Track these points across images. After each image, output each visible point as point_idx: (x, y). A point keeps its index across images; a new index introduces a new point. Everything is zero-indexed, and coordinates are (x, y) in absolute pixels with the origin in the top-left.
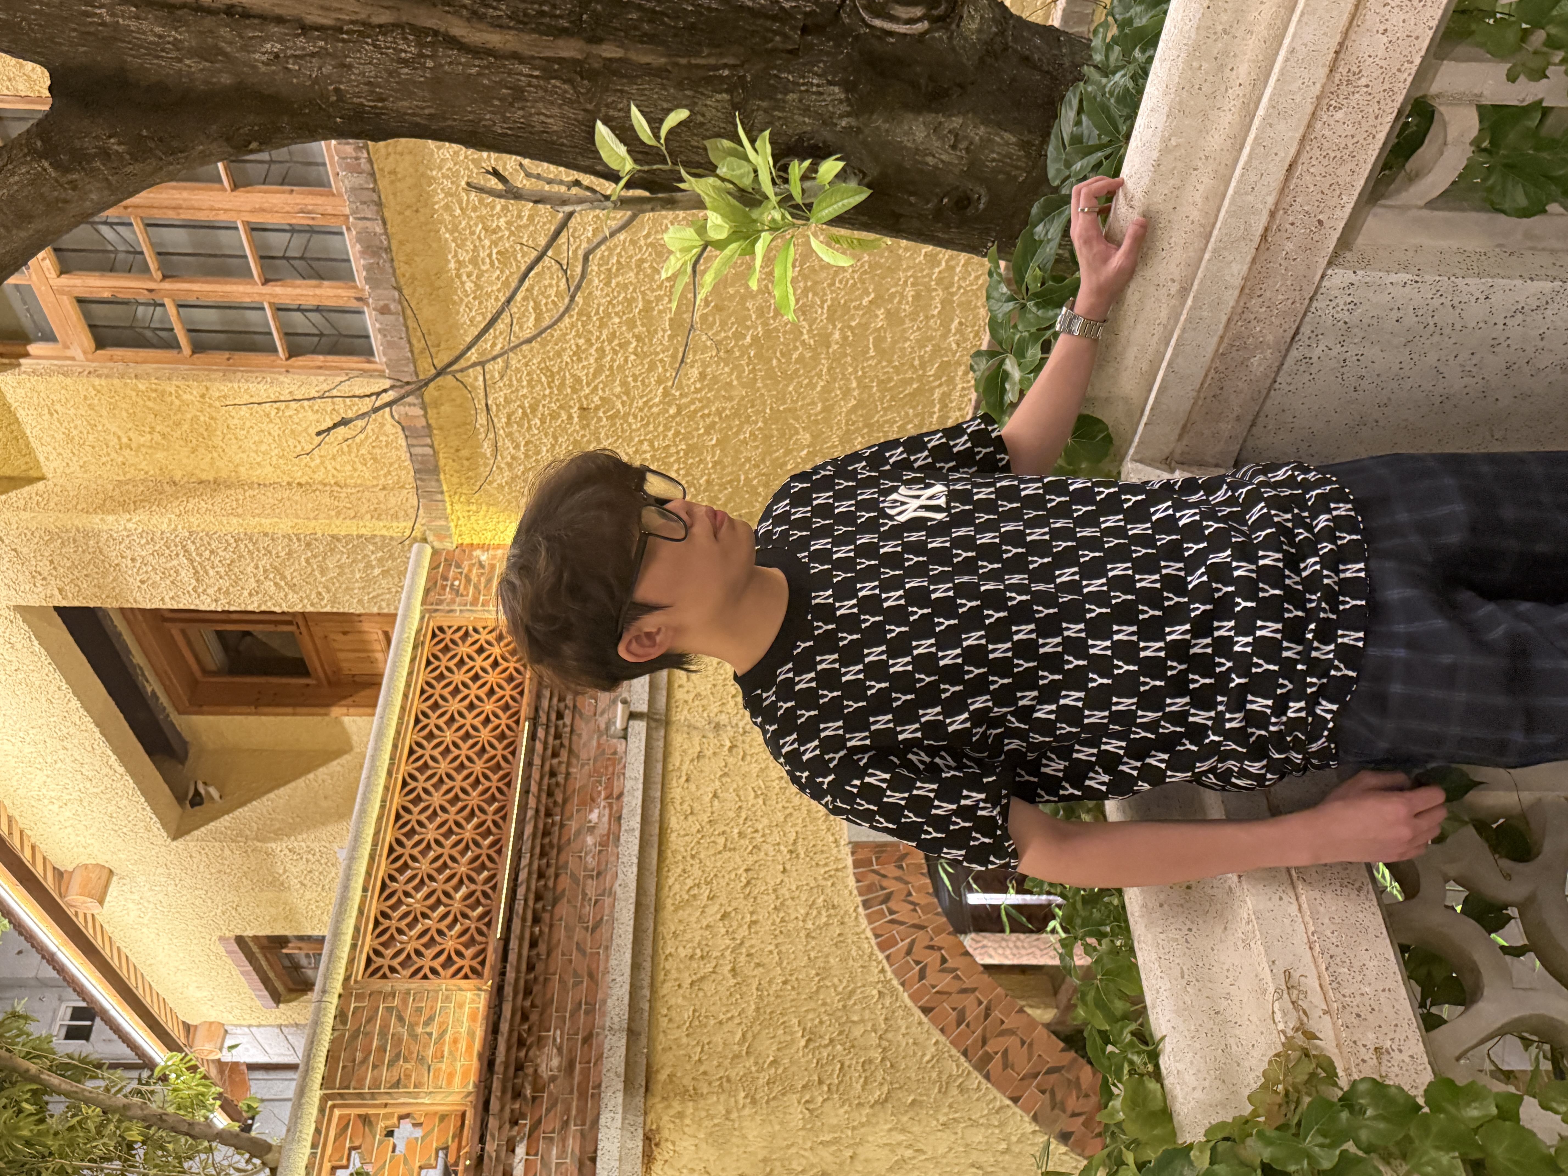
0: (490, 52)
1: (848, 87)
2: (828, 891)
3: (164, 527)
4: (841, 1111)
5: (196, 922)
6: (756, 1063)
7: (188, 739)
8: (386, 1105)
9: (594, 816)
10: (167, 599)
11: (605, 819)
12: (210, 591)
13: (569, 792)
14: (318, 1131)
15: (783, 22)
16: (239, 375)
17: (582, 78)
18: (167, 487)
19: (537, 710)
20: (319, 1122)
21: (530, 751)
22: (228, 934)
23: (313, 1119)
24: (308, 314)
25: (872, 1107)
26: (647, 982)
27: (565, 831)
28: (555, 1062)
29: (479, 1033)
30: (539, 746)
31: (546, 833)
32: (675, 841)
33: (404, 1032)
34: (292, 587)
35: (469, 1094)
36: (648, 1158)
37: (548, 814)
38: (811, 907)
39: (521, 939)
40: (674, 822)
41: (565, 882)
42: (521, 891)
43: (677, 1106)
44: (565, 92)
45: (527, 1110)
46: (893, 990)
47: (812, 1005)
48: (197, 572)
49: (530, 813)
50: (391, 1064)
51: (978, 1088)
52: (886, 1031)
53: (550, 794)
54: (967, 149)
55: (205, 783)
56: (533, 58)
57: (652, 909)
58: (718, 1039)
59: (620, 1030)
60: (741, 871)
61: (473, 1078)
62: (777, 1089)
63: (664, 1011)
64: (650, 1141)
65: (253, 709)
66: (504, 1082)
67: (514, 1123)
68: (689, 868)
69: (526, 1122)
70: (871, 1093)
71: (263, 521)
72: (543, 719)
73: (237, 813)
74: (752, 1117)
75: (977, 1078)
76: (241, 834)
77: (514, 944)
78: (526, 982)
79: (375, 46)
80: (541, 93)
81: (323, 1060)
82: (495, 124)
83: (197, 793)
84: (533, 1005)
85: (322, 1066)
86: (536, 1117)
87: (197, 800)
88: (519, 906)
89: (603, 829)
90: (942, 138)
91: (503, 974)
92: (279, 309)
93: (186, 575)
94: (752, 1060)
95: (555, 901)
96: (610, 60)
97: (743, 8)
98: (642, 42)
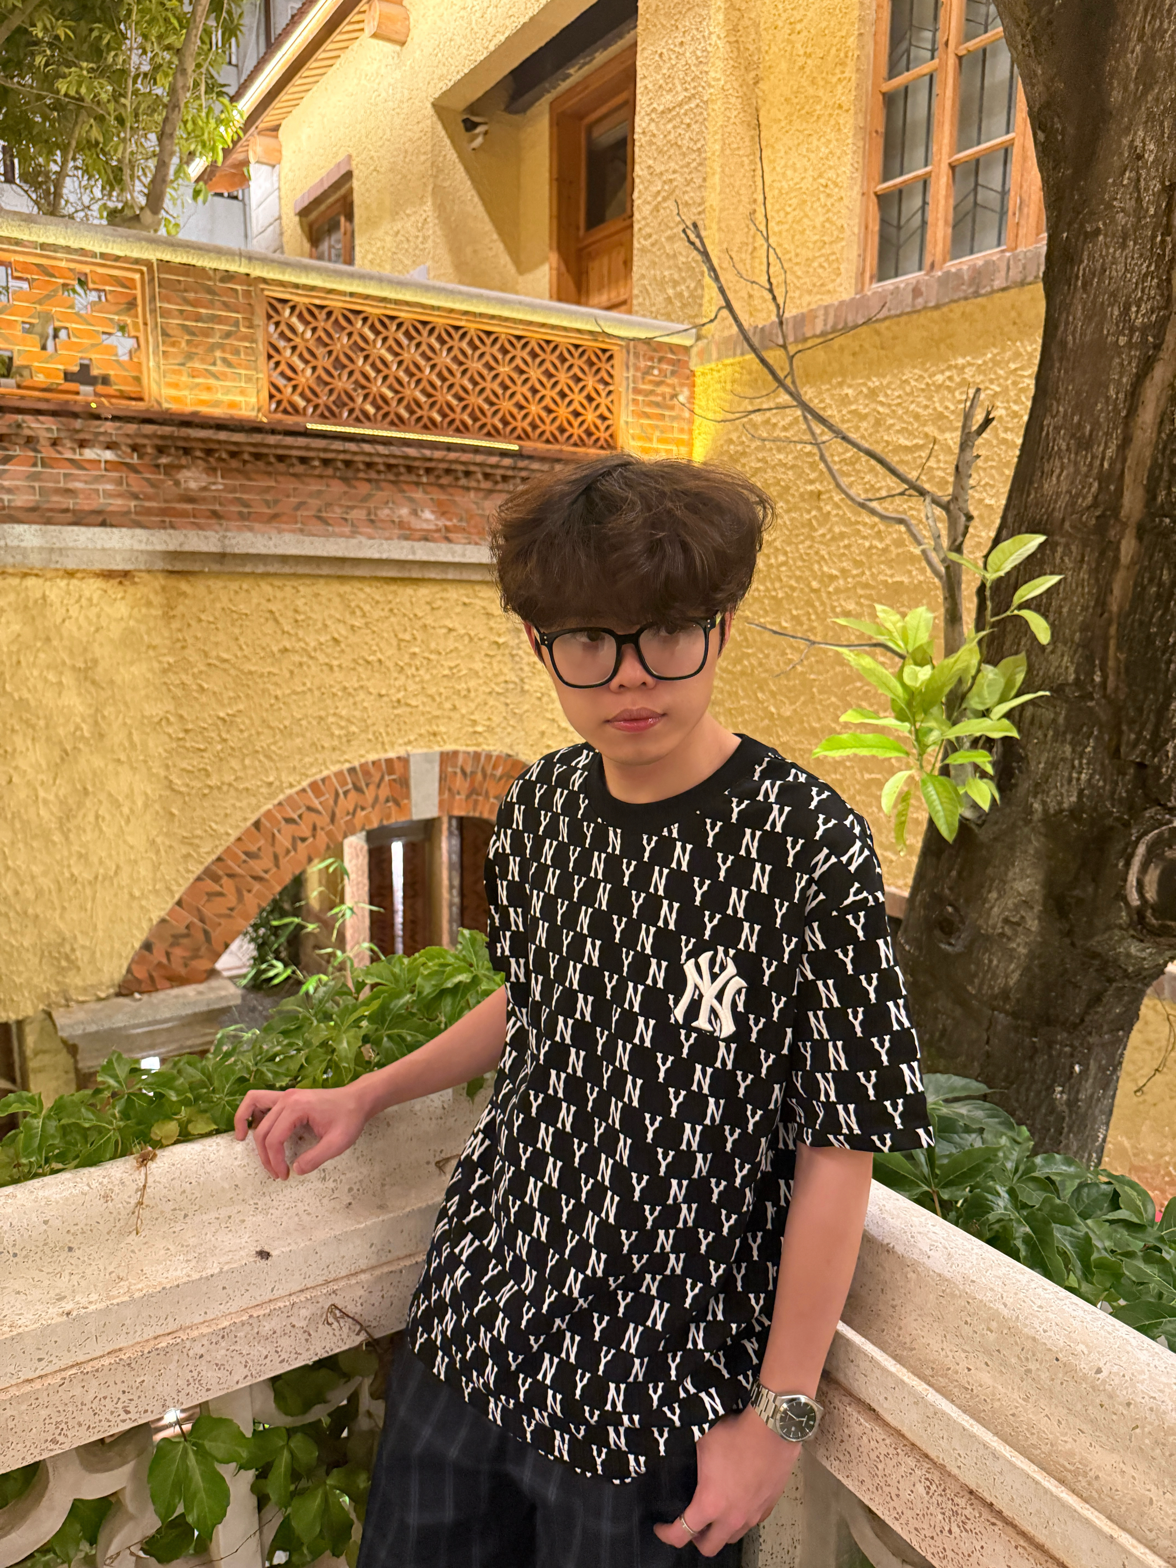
0: (1132, 411)
1: (1075, 813)
2: (363, 736)
3: (712, 74)
4: (161, 750)
5: (363, 131)
6: (201, 672)
7: (529, 113)
8: (145, 324)
9: (428, 515)
10: (646, 82)
11: (425, 526)
12: (653, 126)
13: (451, 490)
14: (117, 258)
15: (1151, 743)
16: (861, 144)
17: (1098, 518)
18: (753, 74)
19: (530, 457)
20: (126, 259)
21: (490, 452)
22: (354, 163)
23: (129, 254)
24: (920, 213)
25: (166, 778)
26: (271, 569)
27: (413, 487)
28: (193, 485)
29: (218, 412)
30: (494, 460)
31: (409, 469)
32: (407, 592)
33: (215, 339)
34: (656, 209)
35: (159, 404)
36: (108, 575)
37: (428, 471)
38: (348, 720)
39: (307, 448)
40: (424, 592)
41: (364, 488)
42: (352, 447)
43: (157, 600)
44: (1084, 498)
45: (147, 460)
46: (272, 796)
47: (257, 722)
48: (670, 110)
49: (428, 453)
50: (185, 329)
51: (188, 871)
52: (237, 789)
53: (448, 471)
54: (1002, 935)
55: (486, 133)
56: (1124, 460)
57: (340, 573)
58: (221, 637)
59: (224, 546)
60: (379, 655)
61: (173, 407)
62: (179, 692)
63: (245, 586)
64: (124, 576)
65: (555, 176)
66: (171, 437)
67: (135, 448)
68: (380, 606)
69: (135, 460)
70: (180, 777)
71: (717, 177)
72: (521, 464)
73: (460, 167)
74: (151, 670)
75: (198, 870)
76: (440, 171)
77: (301, 441)
78: (267, 455)
79: (1146, 275)
80: (1084, 469)
81: (184, 261)
82: (1053, 417)
83: (475, 125)
84: (245, 462)
85: (178, 260)
86: (141, 469)
87: (469, 126)
88: (337, 445)
89: (416, 524)
90: (1016, 908)
91: (273, 432)
92: (925, 182)
93: (668, 99)
94: (204, 668)
95: (345, 480)
96: (1118, 549)
97: (1168, 699)
98: (1135, 585)
